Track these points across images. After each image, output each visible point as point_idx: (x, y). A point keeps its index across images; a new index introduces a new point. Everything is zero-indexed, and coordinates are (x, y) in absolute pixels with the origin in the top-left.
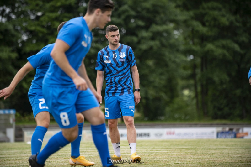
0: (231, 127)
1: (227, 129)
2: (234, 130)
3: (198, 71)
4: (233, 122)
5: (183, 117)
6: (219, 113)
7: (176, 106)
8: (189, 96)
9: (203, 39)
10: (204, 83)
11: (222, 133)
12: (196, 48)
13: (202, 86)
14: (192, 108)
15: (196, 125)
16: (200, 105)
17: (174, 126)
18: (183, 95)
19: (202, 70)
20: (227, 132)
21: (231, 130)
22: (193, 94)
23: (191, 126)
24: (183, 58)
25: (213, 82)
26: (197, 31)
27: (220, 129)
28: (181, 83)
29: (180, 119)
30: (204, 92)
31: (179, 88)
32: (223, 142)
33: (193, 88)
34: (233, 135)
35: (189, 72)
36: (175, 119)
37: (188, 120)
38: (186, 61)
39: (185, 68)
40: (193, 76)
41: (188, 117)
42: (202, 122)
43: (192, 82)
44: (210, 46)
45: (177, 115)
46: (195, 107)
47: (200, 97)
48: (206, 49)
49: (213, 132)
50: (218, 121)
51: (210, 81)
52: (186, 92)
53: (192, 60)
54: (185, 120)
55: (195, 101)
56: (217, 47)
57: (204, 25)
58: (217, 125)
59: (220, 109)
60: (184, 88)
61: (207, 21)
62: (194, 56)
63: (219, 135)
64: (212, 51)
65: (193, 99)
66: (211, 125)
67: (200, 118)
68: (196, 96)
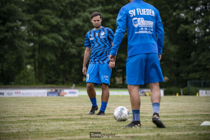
0: (57, 89)
1: (54, 90)
2: (58, 91)
3: (37, 53)
4: (58, 86)
5: (26, 82)
6: (49, 80)
7: (22, 75)
8: (30, 70)
9: (40, 33)
10: (40, 61)
11: (51, 93)
12: (36, 38)
13: (39, 63)
14: (32, 77)
15: (34, 88)
16: (37, 75)
17: (20, 88)
18: (26, 68)
19: (39, 53)
20: (54, 93)
21: (56, 91)
22: (33, 68)
23: (31, 88)
24: (27, 44)
25: (46, 61)
26: (37, 28)
27: (49, 90)
28: (25, 61)
29: (24, 84)
30: (40, 67)
31: (24, 64)
32: (51, 98)
33: (33, 64)
34: (57, 94)
35: (30, 53)
36: (21, 84)
37: (29, 84)
38: (28, 46)
39: (28, 51)
40: (33, 56)
41: (29, 83)
42: (38, 86)
43: (32, 60)
44: (44, 37)
45: (22, 81)
46: (34, 76)
47: (37, 70)
48: (42, 39)
49: (45, 92)
50: (49, 86)
51: (44, 60)
52: (29, 67)
53: (33, 46)
54: (27, 84)
55: (34, 73)
56: (49, 38)
57: (41, 23)
58: (48, 88)
59: (50, 78)
60: (27, 64)
61: (43, 21)
62: (34, 43)
63: (49, 94)
64: (46, 40)
65: (33, 71)
66: (44, 88)
67: (37, 84)
68: (35, 70)
